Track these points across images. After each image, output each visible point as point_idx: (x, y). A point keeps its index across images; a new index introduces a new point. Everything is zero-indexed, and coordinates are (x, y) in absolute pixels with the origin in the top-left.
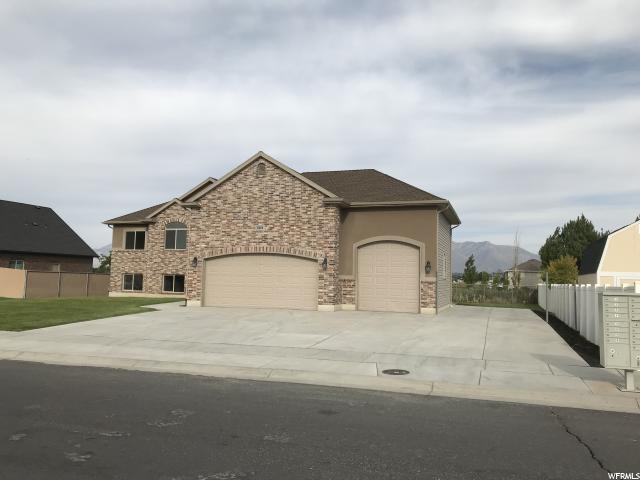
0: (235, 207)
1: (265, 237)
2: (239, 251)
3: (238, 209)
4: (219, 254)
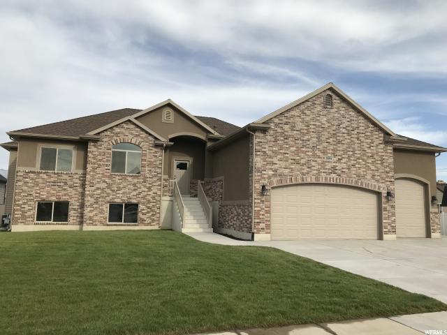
0: (304, 135)
1: (334, 168)
2: (309, 181)
4: (289, 183)
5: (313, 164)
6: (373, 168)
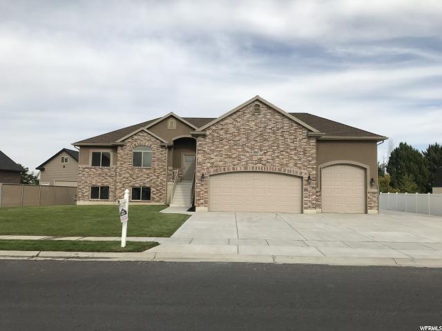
0: (235, 136)
1: (260, 160)
2: (239, 170)
3: (237, 138)
4: (223, 171)
5: (243, 157)
6: (295, 158)
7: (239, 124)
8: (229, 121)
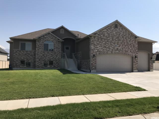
7: (109, 32)
8: (105, 30)
